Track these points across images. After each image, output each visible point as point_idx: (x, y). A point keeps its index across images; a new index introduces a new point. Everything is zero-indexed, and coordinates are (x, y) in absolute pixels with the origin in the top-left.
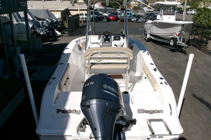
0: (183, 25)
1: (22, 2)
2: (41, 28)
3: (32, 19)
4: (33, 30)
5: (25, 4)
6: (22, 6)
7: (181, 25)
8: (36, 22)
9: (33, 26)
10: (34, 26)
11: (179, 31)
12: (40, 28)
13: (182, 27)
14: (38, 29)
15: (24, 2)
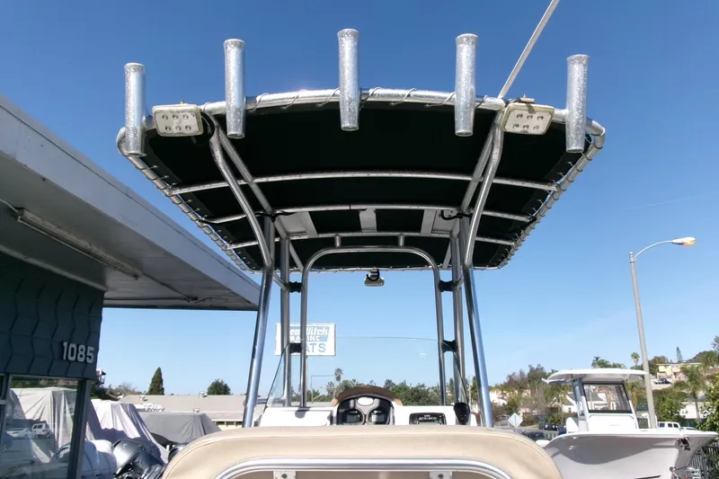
0: (684, 441)
1: (73, 346)
2: (158, 468)
3: (138, 435)
4: (130, 475)
5: (89, 354)
6: (70, 358)
7: (673, 443)
8: (147, 448)
9: (133, 459)
10: (137, 461)
11: (671, 469)
12: (153, 467)
13: (680, 452)
14: (148, 472)
15: (82, 347)
